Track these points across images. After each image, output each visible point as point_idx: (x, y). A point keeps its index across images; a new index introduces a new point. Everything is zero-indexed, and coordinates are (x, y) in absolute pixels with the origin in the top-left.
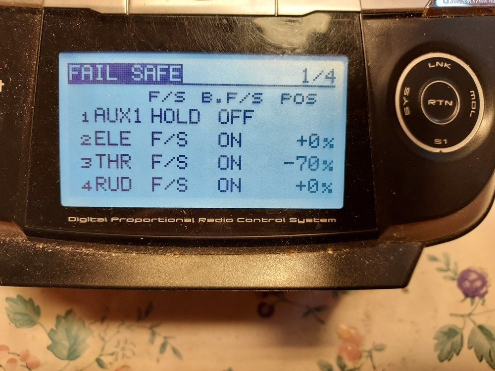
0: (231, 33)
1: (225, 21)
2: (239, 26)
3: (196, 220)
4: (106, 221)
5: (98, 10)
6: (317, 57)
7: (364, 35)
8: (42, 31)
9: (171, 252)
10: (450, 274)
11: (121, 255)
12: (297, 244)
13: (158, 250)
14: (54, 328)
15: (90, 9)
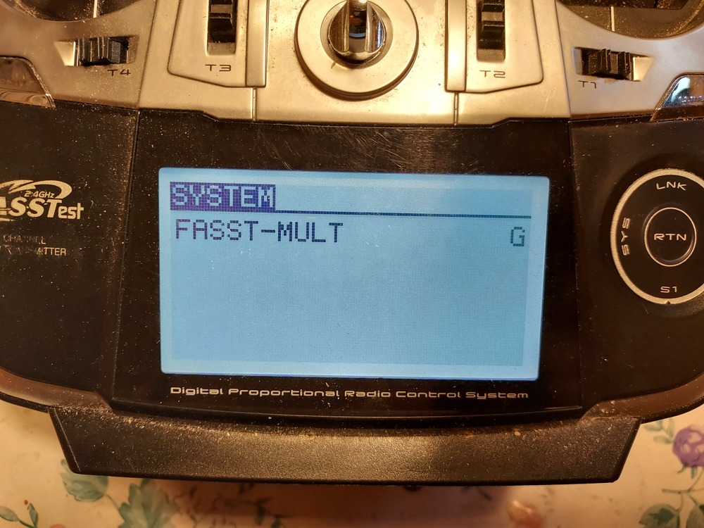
3: (341, 394)
4: (222, 393)
5: (214, 114)
8: (137, 139)
9: (306, 433)
10: (662, 433)
11: (238, 435)
12: (475, 426)
13: (288, 430)
14: (127, 502)
15: (202, 112)
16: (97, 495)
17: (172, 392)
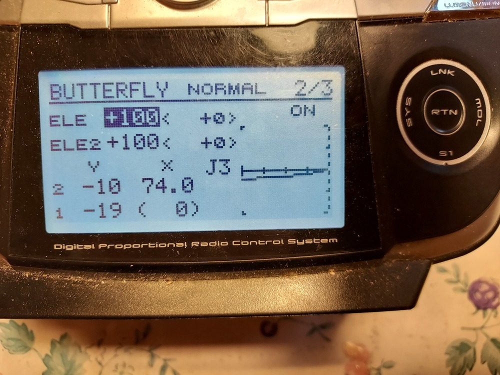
0: (220, 46)
1: (212, 33)
2: (228, 37)
3: (189, 244)
4: (94, 248)
5: (78, 26)
6: (311, 68)
7: (361, 43)
8: (20, 49)
9: (164, 278)
10: (460, 285)
11: (111, 282)
12: (297, 266)
13: (149, 277)
14: (50, 354)
15: (69, 25)
16: (26, 349)
17: (55, 248)
